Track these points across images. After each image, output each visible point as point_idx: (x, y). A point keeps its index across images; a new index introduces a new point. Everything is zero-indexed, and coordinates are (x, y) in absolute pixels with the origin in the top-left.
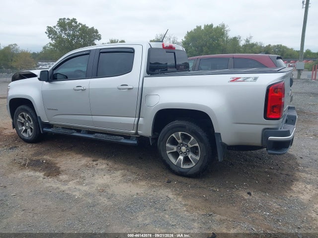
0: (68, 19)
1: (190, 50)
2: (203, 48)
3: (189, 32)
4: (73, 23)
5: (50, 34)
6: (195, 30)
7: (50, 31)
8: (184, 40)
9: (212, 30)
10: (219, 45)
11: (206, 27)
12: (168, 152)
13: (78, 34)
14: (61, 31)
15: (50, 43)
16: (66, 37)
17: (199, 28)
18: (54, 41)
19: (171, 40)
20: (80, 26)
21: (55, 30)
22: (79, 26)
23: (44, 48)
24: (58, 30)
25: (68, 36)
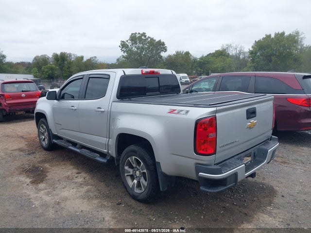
0: (139, 33)
1: (257, 60)
2: (272, 57)
3: (257, 41)
4: (143, 37)
5: (122, 48)
6: (264, 39)
7: (124, 45)
8: (251, 49)
9: (284, 38)
10: (291, 54)
11: (277, 35)
12: (126, 174)
13: (146, 47)
14: (132, 44)
15: (123, 56)
16: (136, 50)
17: (268, 37)
18: (126, 54)
19: (238, 49)
20: (149, 39)
21: (127, 43)
22: (147, 39)
23: (118, 60)
24: (129, 44)
25: (137, 49)
